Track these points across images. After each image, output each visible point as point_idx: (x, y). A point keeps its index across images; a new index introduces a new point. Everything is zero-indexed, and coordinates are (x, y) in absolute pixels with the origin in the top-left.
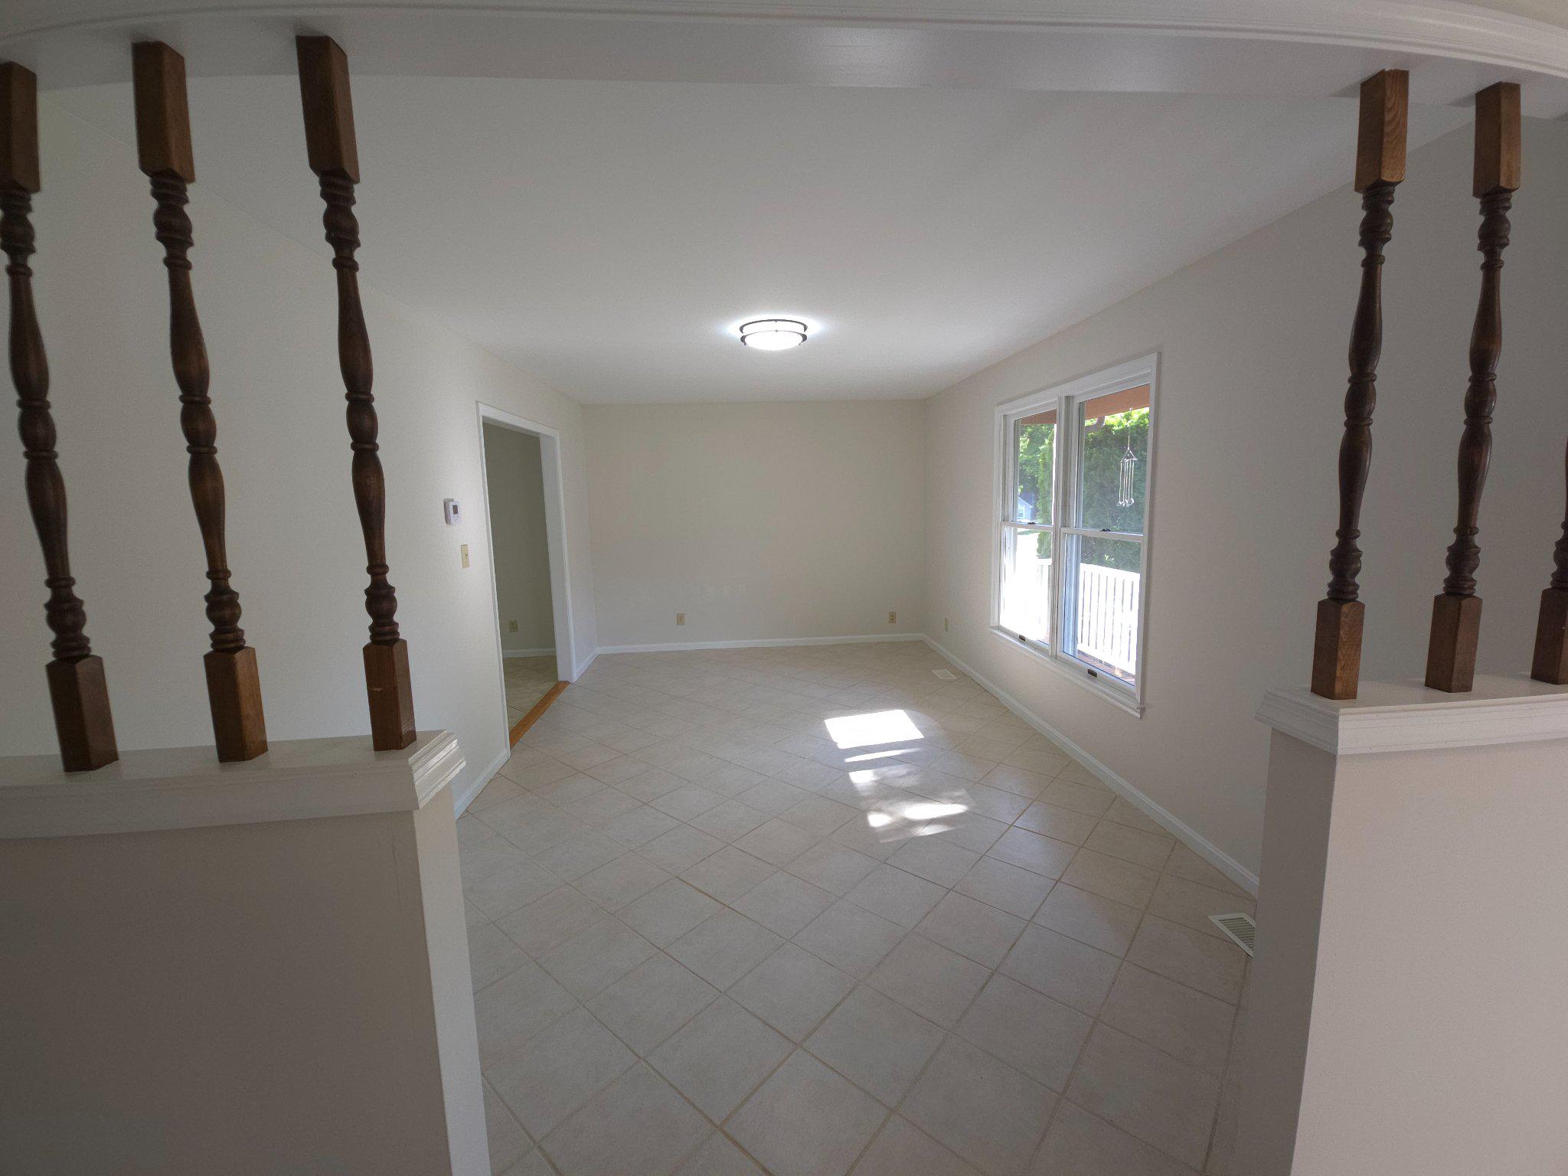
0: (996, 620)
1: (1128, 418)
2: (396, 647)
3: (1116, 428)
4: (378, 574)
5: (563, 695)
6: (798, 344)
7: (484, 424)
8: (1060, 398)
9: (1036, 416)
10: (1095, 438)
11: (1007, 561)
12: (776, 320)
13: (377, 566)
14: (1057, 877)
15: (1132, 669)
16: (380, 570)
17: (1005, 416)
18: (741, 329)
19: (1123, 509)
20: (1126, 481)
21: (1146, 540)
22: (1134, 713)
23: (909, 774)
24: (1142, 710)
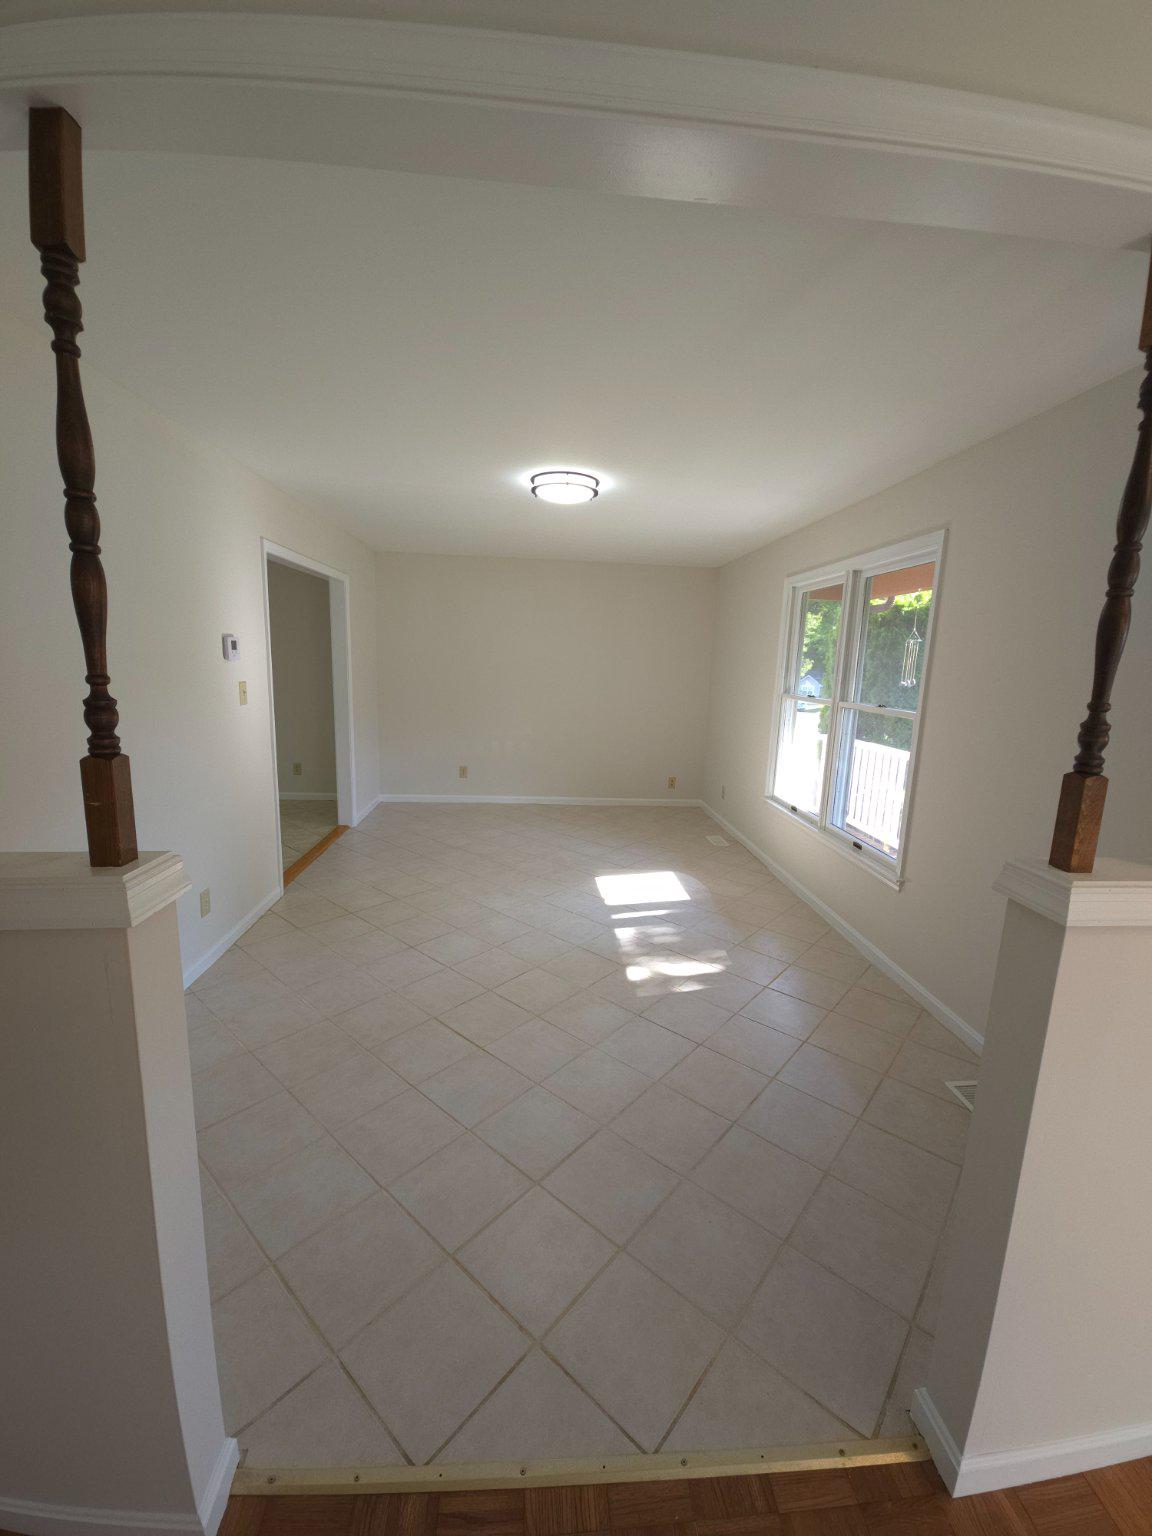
0: (771, 789)
1: (918, 599)
2: (115, 762)
3: (906, 609)
4: (98, 685)
5: (342, 840)
6: (588, 499)
7: (269, 562)
8: (848, 572)
9: (823, 590)
10: (883, 618)
11: (786, 733)
12: (568, 473)
13: (97, 675)
14: (804, 1039)
15: (895, 843)
16: (100, 681)
17: (794, 588)
18: (533, 480)
19: (905, 689)
20: (909, 662)
21: (919, 718)
22: (892, 885)
23: (673, 934)
24: (902, 884)
